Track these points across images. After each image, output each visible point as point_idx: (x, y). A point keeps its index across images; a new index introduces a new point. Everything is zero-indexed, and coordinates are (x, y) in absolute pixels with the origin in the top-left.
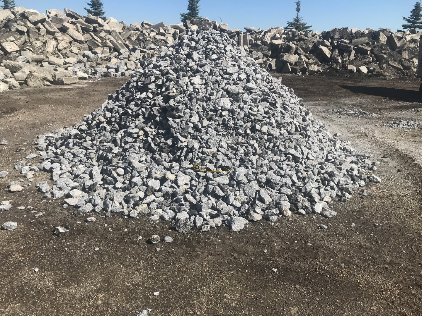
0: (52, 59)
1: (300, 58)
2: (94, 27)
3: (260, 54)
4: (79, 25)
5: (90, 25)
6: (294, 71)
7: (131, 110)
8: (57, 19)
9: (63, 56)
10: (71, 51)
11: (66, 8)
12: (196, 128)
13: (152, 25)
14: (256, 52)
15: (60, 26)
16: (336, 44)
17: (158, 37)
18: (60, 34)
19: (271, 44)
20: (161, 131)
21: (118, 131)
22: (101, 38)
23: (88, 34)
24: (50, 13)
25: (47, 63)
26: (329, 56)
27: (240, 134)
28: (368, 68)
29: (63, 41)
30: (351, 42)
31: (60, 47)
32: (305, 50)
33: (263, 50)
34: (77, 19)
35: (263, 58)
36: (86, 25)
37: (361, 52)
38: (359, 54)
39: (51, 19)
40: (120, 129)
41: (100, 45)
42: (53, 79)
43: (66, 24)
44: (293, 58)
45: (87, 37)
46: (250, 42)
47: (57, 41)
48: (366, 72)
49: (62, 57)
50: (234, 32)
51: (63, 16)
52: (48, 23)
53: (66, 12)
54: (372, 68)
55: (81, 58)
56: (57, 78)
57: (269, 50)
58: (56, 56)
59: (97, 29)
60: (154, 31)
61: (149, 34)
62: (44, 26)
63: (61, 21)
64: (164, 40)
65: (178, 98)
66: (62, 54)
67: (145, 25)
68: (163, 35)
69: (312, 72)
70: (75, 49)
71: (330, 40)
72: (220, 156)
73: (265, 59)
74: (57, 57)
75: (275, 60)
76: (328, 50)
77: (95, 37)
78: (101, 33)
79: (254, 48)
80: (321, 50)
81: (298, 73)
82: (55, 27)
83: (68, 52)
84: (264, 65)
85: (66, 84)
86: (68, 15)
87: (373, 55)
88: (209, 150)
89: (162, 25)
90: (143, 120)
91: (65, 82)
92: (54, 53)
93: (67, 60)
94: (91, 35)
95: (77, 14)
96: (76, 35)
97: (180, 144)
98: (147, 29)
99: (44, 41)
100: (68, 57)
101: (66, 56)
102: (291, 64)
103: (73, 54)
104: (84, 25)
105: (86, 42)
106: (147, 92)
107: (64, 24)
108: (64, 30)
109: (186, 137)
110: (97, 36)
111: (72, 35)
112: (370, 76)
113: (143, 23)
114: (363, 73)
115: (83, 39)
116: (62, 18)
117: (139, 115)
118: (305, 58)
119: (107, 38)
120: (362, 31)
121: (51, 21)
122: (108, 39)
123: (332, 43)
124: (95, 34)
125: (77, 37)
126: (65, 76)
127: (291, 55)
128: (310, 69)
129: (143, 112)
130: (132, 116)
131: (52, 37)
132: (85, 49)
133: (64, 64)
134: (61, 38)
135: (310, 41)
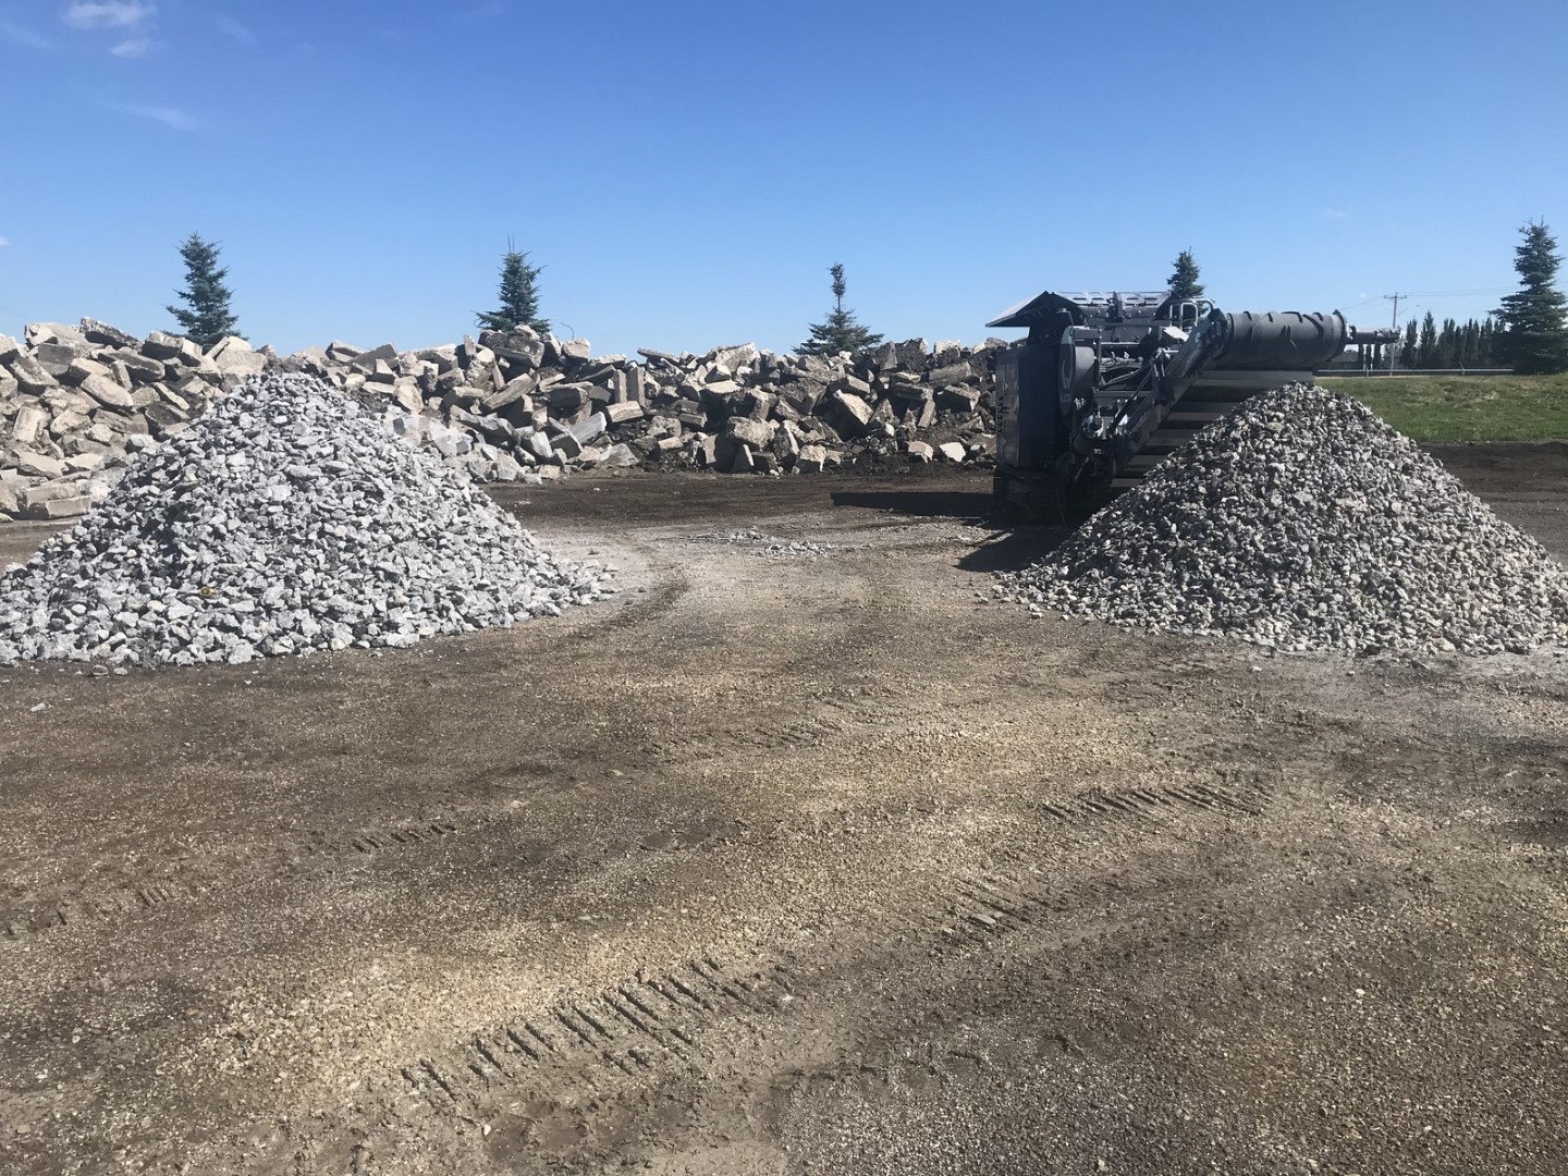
0: (31, 459)
1: (781, 431)
2: (167, 367)
3: (675, 423)
4: (120, 363)
5: (155, 361)
6: (762, 464)
7: (119, 517)
8: (54, 350)
9: (65, 451)
10: (89, 437)
11: (87, 318)
12: (216, 534)
13: (362, 351)
14: (661, 417)
15: (61, 369)
16: (886, 386)
17: (371, 387)
18: (60, 391)
19: (705, 392)
20: (163, 547)
21: (94, 556)
22: (189, 396)
23: (148, 388)
24: (33, 334)
25: (15, 470)
26: (864, 420)
27: (298, 542)
28: (967, 448)
29: (67, 411)
30: (925, 380)
31: (58, 427)
32: (801, 407)
33: (681, 412)
34: (117, 346)
35: (683, 434)
36: (143, 363)
37: (951, 404)
38: (948, 411)
39: (35, 351)
40: (99, 552)
41: (183, 415)
42: (20, 506)
43: (81, 363)
44: (757, 431)
45: (146, 394)
46: (646, 391)
47: (50, 411)
48: (959, 459)
49: (60, 452)
50: (608, 365)
51: (75, 339)
52: (25, 363)
53: (86, 328)
54: (975, 447)
55: (120, 453)
56: (29, 503)
57: (700, 411)
58: (43, 452)
59: (179, 372)
60: (360, 372)
61: (343, 380)
62: (12, 371)
63: (67, 353)
64: (389, 395)
65: (199, 490)
66: (62, 445)
67: (335, 353)
68: (388, 380)
69: (811, 466)
70: (101, 431)
71: (871, 376)
72: (250, 574)
73: (689, 436)
74: (46, 454)
75: (713, 438)
76: (863, 404)
77: (172, 396)
78: (191, 383)
79: (660, 408)
80: (842, 404)
81: (772, 471)
82: (45, 373)
83: (81, 439)
84: (686, 454)
85: (55, 518)
86: (93, 337)
87: (985, 412)
88: (230, 565)
89: (387, 352)
90: (139, 533)
91: (50, 513)
92: (38, 445)
93: (75, 461)
94: (157, 390)
95: (119, 333)
96: (110, 392)
97: (183, 559)
98: (343, 364)
99: (9, 412)
100: (78, 453)
101: (72, 450)
102: (754, 447)
103: (96, 445)
104: (136, 361)
105: (142, 410)
106: (150, 484)
107: (75, 363)
108: (73, 380)
109: (196, 548)
110: (177, 393)
111: (97, 392)
112: (967, 468)
113: (331, 347)
114: (952, 460)
115: (130, 402)
116: (71, 345)
117: (131, 524)
118: (797, 428)
119: (208, 395)
120: (962, 348)
121: (36, 356)
122: (211, 400)
123: (876, 385)
124: (170, 389)
125: (114, 397)
126: (55, 497)
127: (753, 423)
128: (804, 457)
129: (138, 519)
130: (119, 527)
131: (36, 399)
132: (136, 430)
133: (65, 473)
134: (63, 403)
135: (813, 382)
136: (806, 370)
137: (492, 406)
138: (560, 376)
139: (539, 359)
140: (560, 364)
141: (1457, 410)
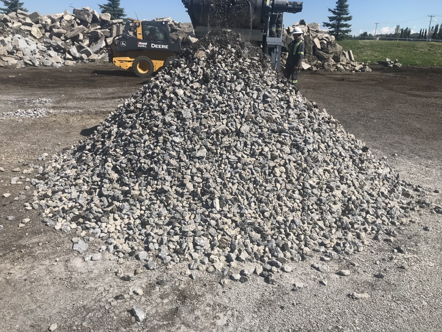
17: (24, 28)
64: (29, 31)
67: (19, 15)
68: (30, 25)
135: (182, 32)
136: (180, 27)
137: (68, 36)
138: (99, 27)
139: (91, 20)
140: (99, 22)
141: (431, 55)
